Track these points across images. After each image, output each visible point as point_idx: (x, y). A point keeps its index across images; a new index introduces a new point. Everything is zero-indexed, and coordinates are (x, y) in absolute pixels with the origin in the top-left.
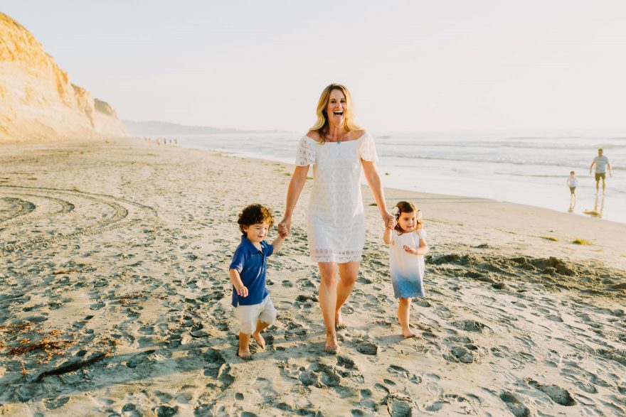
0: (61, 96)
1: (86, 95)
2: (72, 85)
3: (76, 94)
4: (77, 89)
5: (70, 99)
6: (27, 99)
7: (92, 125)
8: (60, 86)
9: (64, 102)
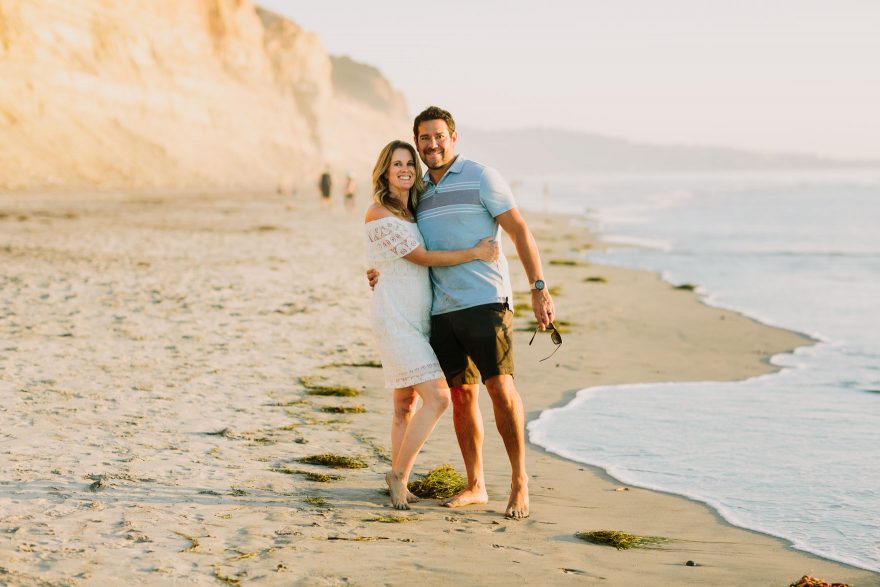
0: (217, 47)
1: (300, 44)
2: (259, 11)
3: (266, 42)
4: (274, 24)
5: (248, 57)
6: (96, 55)
7: (315, 139)
8: (214, 13)
9: (226, 66)
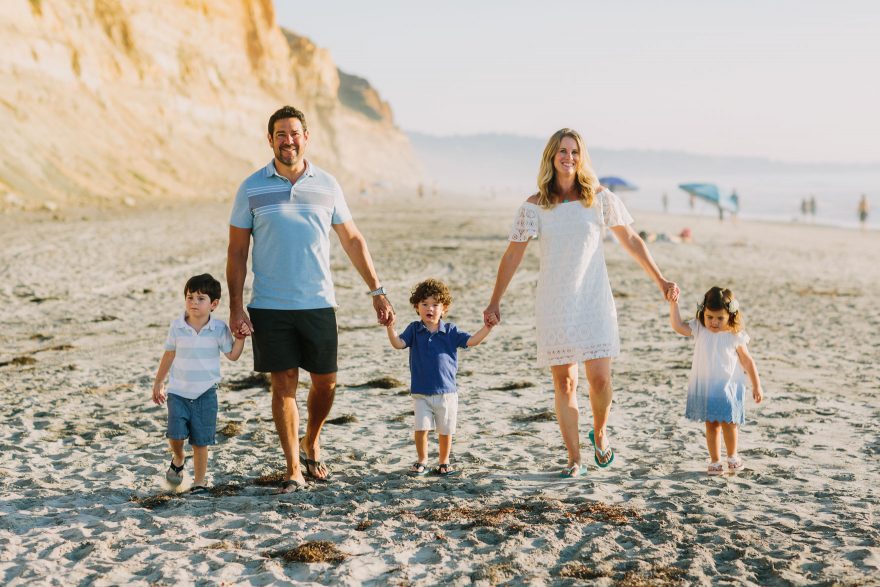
0: (255, 66)
2: (284, 32)
3: (291, 56)
4: (297, 45)
5: (278, 73)
6: (183, 78)
8: (253, 36)
9: (263, 84)
